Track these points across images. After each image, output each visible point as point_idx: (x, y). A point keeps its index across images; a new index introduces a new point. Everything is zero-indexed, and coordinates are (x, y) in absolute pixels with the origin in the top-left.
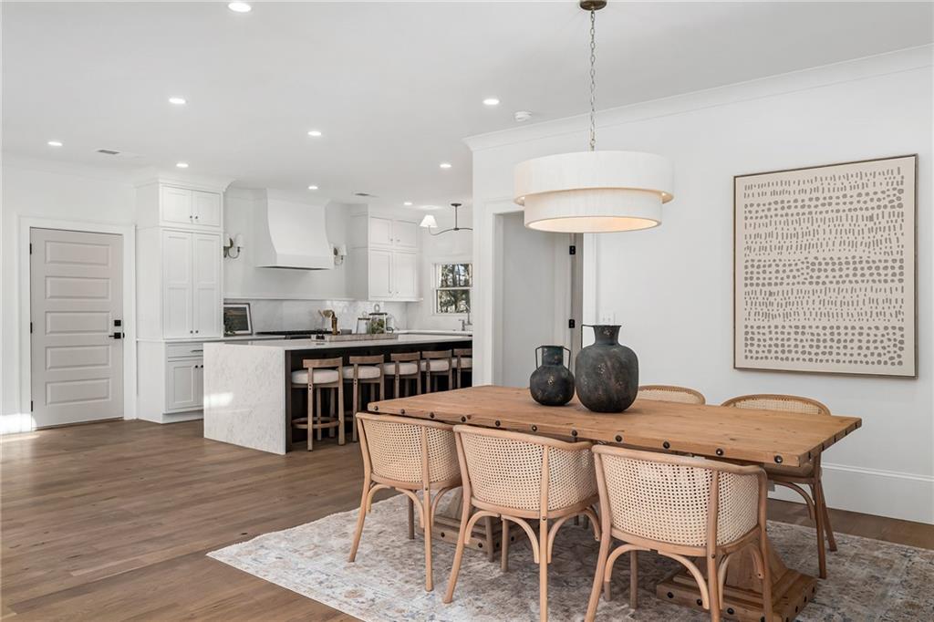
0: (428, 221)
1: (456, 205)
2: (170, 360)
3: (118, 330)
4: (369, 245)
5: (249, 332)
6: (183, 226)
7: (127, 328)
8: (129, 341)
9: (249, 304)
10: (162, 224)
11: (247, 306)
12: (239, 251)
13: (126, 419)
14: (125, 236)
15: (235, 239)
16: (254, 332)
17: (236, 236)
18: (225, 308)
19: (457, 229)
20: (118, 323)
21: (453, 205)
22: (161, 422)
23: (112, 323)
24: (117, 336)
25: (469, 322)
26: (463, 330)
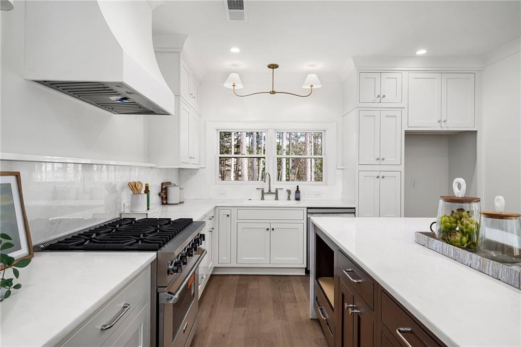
0: (234, 80)
1: (273, 66)
19: (273, 92)
21: (269, 67)
25: (270, 191)
26: (263, 198)
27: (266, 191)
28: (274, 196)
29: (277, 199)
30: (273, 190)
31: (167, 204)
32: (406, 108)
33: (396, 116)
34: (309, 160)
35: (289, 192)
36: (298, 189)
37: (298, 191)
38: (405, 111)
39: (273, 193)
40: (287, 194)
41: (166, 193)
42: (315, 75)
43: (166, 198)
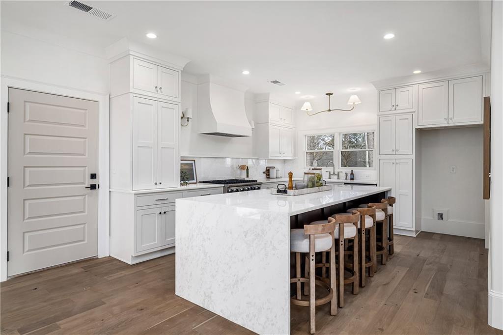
0: (307, 106)
1: (329, 94)
2: (138, 208)
3: (94, 182)
4: (269, 121)
5: (195, 181)
6: (150, 94)
7: (102, 181)
8: (103, 191)
9: (194, 161)
10: (132, 90)
11: (193, 162)
12: (188, 121)
13: (100, 257)
14: (100, 103)
15: (185, 112)
16: (198, 181)
17: (187, 109)
18: (181, 164)
19: (330, 110)
20: (93, 176)
21: (327, 94)
22: (130, 263)
23: (88, 176)
24: (93, 187)
25: (334, 173)
26: (330, 178)
27: (332, 173)
28: (336, 177)
29: (338, 178)
30: (336, 173)
31: (269, 178)
32: (417, 112)
33: (407, 119)
34: (367, 152)
35: (347, 174)
36: (352, 172)
37: (352, 174)
38: (415, 115)
39: (336, 175)
40: (345, 175)
41: (269, 172)
42: (356, 96)
43: (269, 175)
